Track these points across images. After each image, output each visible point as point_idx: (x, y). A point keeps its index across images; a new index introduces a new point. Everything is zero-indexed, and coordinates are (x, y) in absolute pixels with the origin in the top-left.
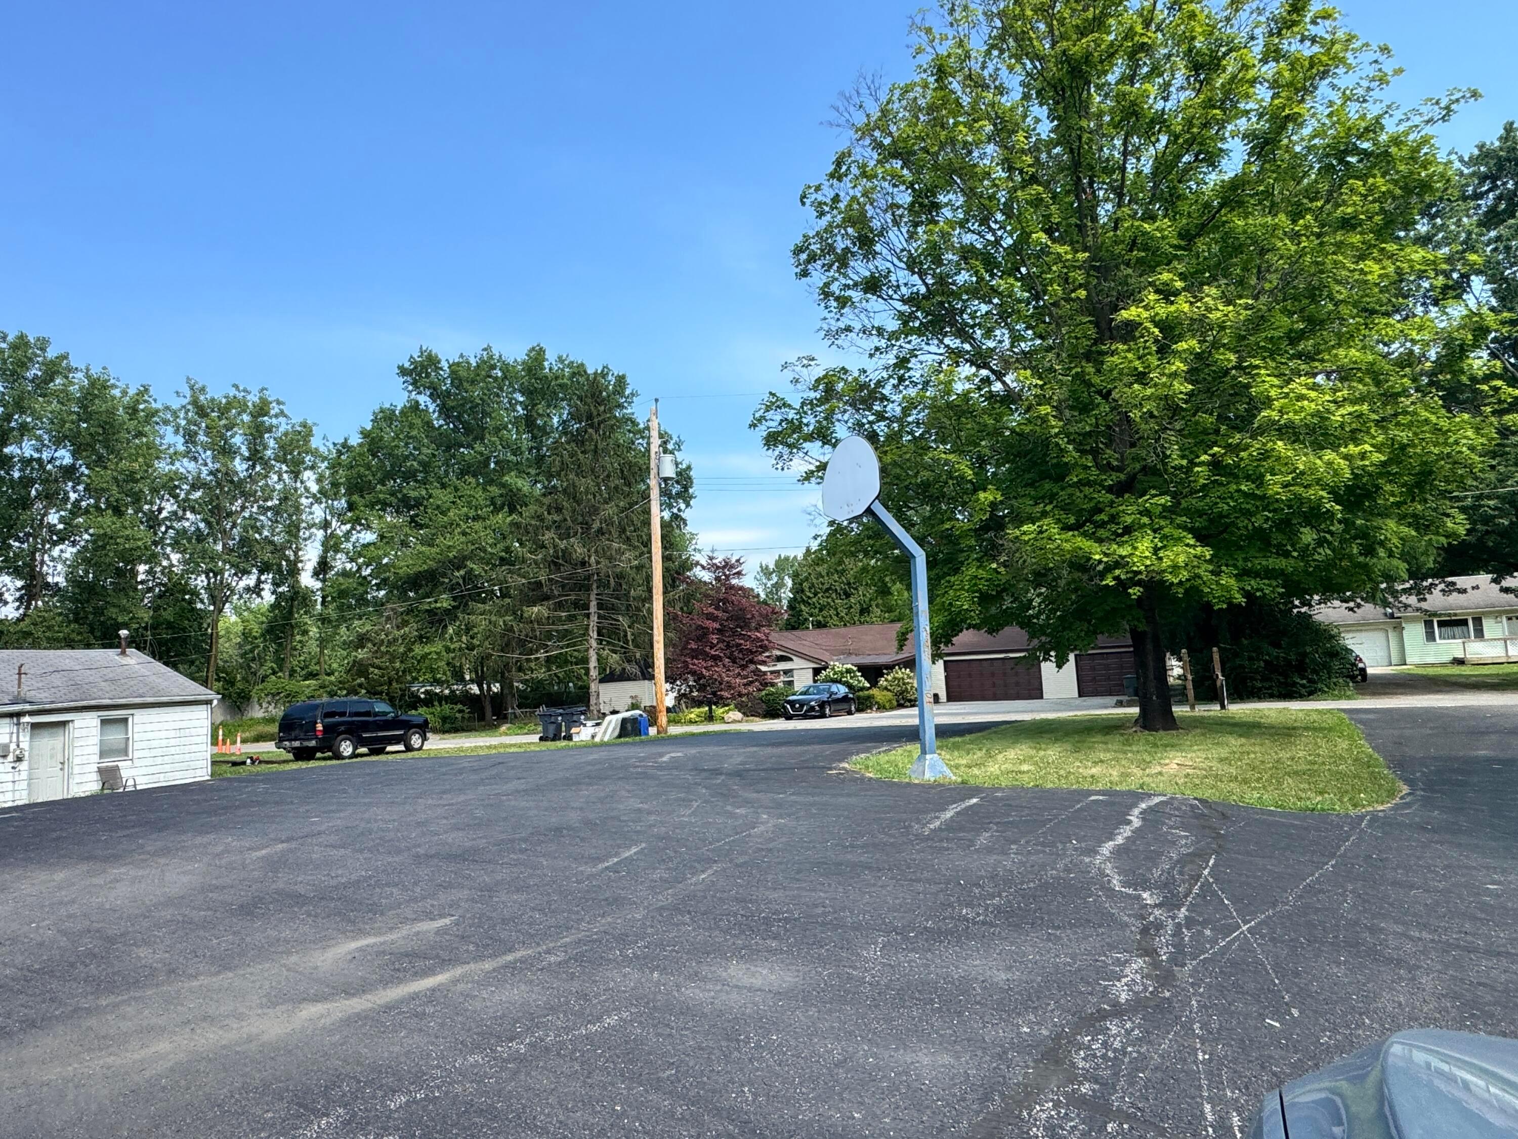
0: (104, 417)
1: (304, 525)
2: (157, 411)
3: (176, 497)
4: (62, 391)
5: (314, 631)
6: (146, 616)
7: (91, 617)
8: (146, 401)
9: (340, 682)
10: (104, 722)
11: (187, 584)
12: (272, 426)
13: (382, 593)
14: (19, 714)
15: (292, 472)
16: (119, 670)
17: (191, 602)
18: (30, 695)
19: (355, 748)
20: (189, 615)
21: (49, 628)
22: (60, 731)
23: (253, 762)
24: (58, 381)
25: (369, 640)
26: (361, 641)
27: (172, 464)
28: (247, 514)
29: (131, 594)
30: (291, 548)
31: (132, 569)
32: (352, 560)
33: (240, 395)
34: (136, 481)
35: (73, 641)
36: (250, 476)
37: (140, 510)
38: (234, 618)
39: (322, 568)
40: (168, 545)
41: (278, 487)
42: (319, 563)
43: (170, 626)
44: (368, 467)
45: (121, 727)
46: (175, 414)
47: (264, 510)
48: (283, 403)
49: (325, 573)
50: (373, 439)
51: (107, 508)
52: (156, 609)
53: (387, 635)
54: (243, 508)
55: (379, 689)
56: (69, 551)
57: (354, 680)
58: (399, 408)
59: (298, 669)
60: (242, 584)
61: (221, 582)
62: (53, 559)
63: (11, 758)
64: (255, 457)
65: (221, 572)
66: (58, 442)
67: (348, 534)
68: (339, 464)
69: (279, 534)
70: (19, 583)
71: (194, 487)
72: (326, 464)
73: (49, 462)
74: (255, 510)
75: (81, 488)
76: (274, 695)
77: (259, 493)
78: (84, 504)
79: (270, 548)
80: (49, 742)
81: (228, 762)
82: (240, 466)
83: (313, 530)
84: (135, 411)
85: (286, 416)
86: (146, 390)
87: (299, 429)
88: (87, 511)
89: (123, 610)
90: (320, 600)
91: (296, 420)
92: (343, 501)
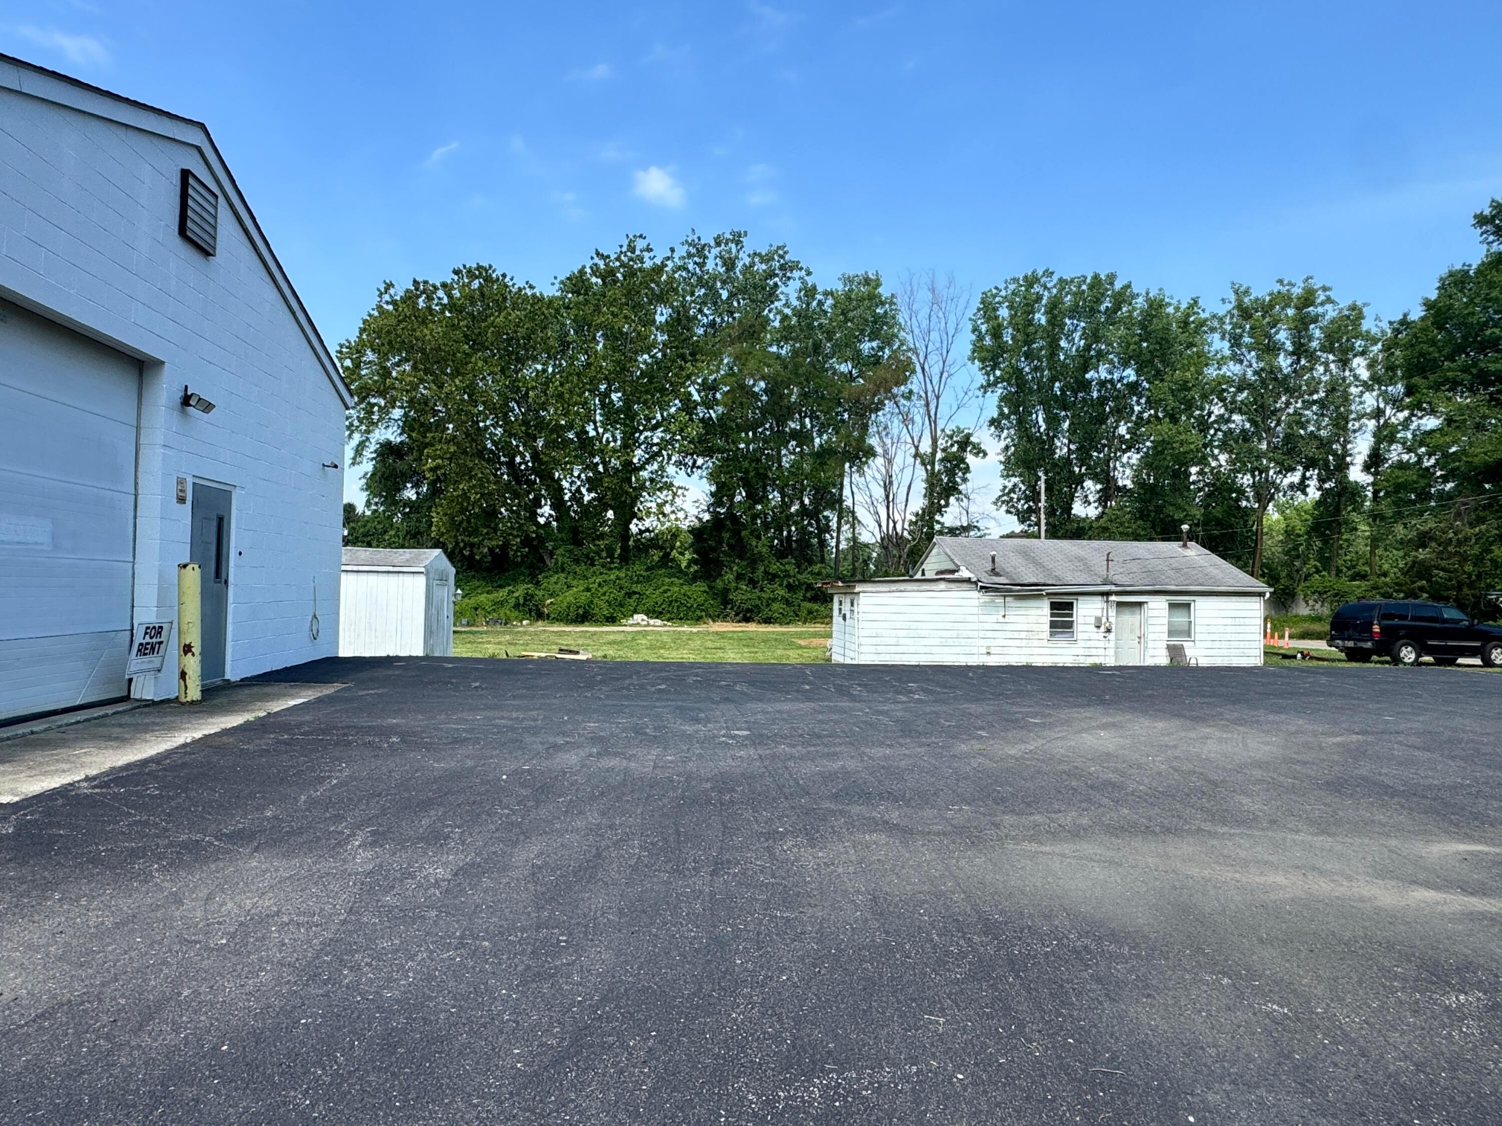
0: (1161, 334)
1: (1353, 416)
2: (1206, 320)
3: (1222, 400)
4: (1127, 317)
5: (1364, 529)
6: (1198, 513)
7: (1153, 514)
8: (1194, 313)
9: (1396, 584)
10: (1172, 606)
11: (1234, 482)
12: (1317, 315)
13: (1449, 486)
14: (1107, 594)
15: (1340, 360)
16: (1184, 560)
17: (1237, 500)
18: (1118, 579)
19: (1419, 655)
20: (1236, 512)
21: (1121, 524)
22: (1138, 611)
23: (1304, 657)
24: (1124, 309)
25: (1432, 539)
26: (1423, 540)
27: (1220, 369)
28: (1291, 411)
29: (1186, 494)
30: (1338, 441)
31: (1186, 471)
32: (1409, 450)
33: (1284, 290)
34: (1189, 389)
35: (1139, 535)
36: (1295, 371)
37: (1191, 416)
38: (1276, 516)
39: (1374, 461)
40: (1217, 447)
41: (1324, 379)
42: (1370, 456)
43: (1219, 523)
44: (1433, 342)
45: (1184, 612)
46: (1221, 320)
47: (1308, 405)
48: (1329, 289)
49: (1378, 466)
50: (1439, 309)
51: (1164, 417)
52: (1206, 507)
53: (1455, 533)
54: (1288, 404)
55: (1445, 594)
56: (1134, 458)
57: (1413, 582)
58: (1474, 267)
59: (1345, 570)
60: (1286, 482)
61: (1267, 480)
62: (1123, 466)
63: (1102, 629)
64: (1300, 350)
65: (1267, 469)
66: (1125, 364)
67: (1406, 424)
68: (1397, 344)
69: (1325, 428)
70: (1099, 487)
71: (1240, 390)
72: (1380, 346)
73: (1119, 381)
74: (1299, 405)
75: (1143, 401)
76: (1320, 594)
77: (1304, 388)
78: (1146, 415)
79: (1315, 443)
80: (1130, 619)
81: (1278, 654)
82: (1284, 362)
83: (1364, 420)
84: (1186, 323)
85: (1333, 302)
86: (1196, 302)
87: (1347, 313)
88: (1149, 421)
89: (1179, 508)
90: (1370, 494)
91: (1344, 303)
92: (1399, 386)
